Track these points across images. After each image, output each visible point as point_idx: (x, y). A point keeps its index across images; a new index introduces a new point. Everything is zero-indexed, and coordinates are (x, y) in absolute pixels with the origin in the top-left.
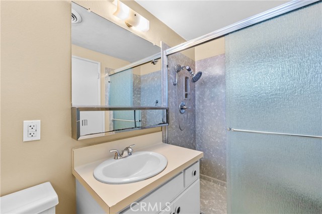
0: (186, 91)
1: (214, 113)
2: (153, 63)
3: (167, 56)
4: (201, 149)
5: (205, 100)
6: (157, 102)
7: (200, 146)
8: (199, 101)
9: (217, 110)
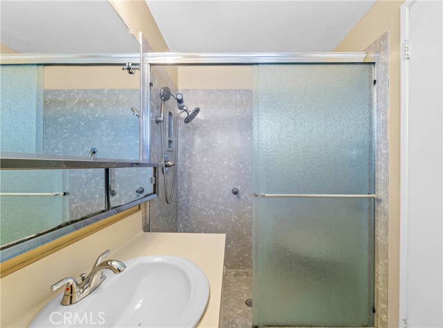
0: (169, 135)
1: (206, 172)
2: (129, 69)
3: (151, 65)
4: (187, 230)
5: (194, 153)
6: (94, 153)
7: (185, 225)
8: (184, 154)
9: (211, 169)
